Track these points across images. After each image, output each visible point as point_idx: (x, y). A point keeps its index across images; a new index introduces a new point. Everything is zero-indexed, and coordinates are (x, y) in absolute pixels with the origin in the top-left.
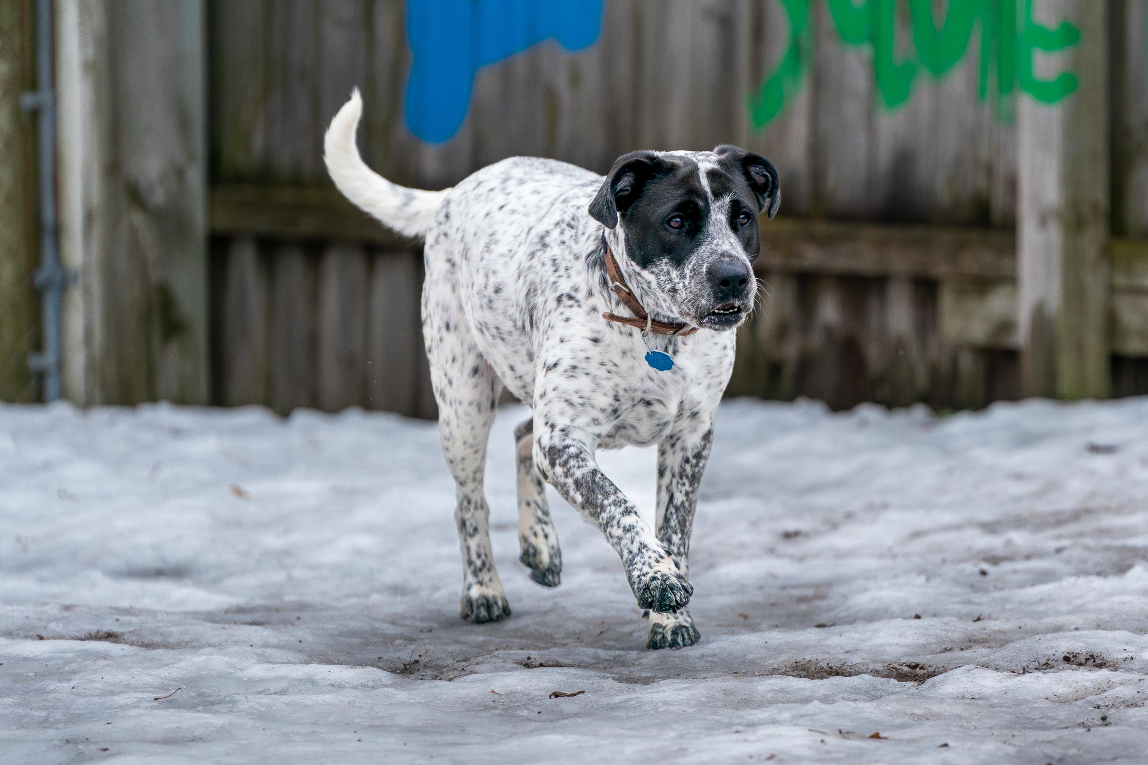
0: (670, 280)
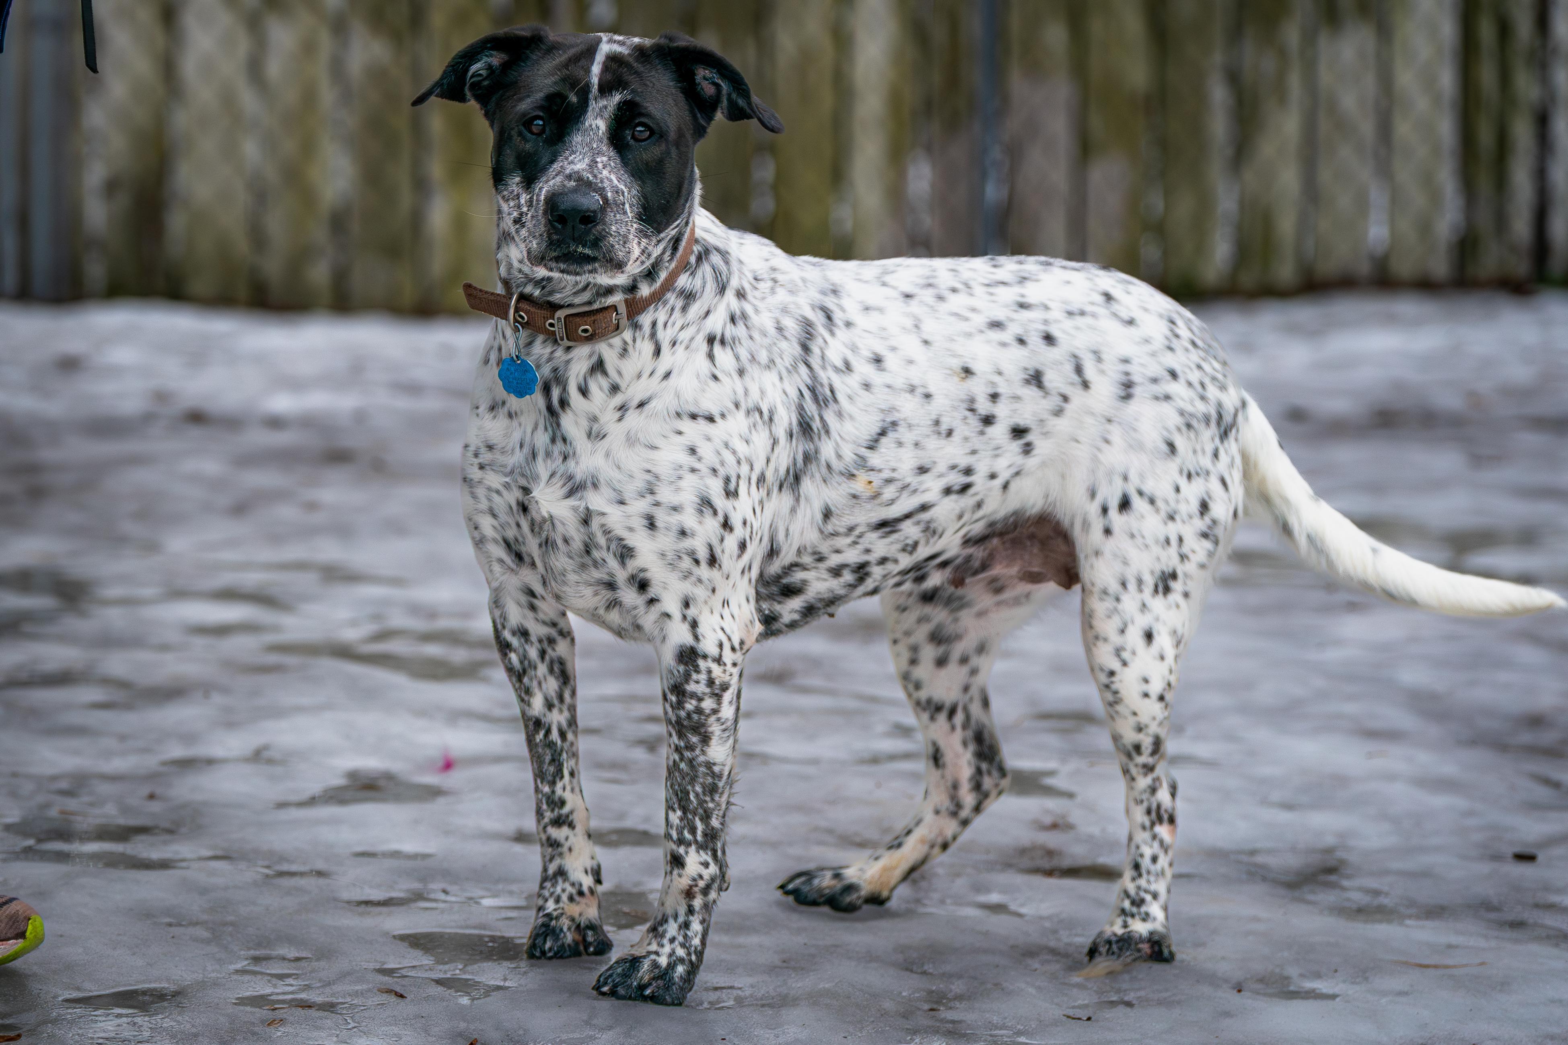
0: (519, 206)
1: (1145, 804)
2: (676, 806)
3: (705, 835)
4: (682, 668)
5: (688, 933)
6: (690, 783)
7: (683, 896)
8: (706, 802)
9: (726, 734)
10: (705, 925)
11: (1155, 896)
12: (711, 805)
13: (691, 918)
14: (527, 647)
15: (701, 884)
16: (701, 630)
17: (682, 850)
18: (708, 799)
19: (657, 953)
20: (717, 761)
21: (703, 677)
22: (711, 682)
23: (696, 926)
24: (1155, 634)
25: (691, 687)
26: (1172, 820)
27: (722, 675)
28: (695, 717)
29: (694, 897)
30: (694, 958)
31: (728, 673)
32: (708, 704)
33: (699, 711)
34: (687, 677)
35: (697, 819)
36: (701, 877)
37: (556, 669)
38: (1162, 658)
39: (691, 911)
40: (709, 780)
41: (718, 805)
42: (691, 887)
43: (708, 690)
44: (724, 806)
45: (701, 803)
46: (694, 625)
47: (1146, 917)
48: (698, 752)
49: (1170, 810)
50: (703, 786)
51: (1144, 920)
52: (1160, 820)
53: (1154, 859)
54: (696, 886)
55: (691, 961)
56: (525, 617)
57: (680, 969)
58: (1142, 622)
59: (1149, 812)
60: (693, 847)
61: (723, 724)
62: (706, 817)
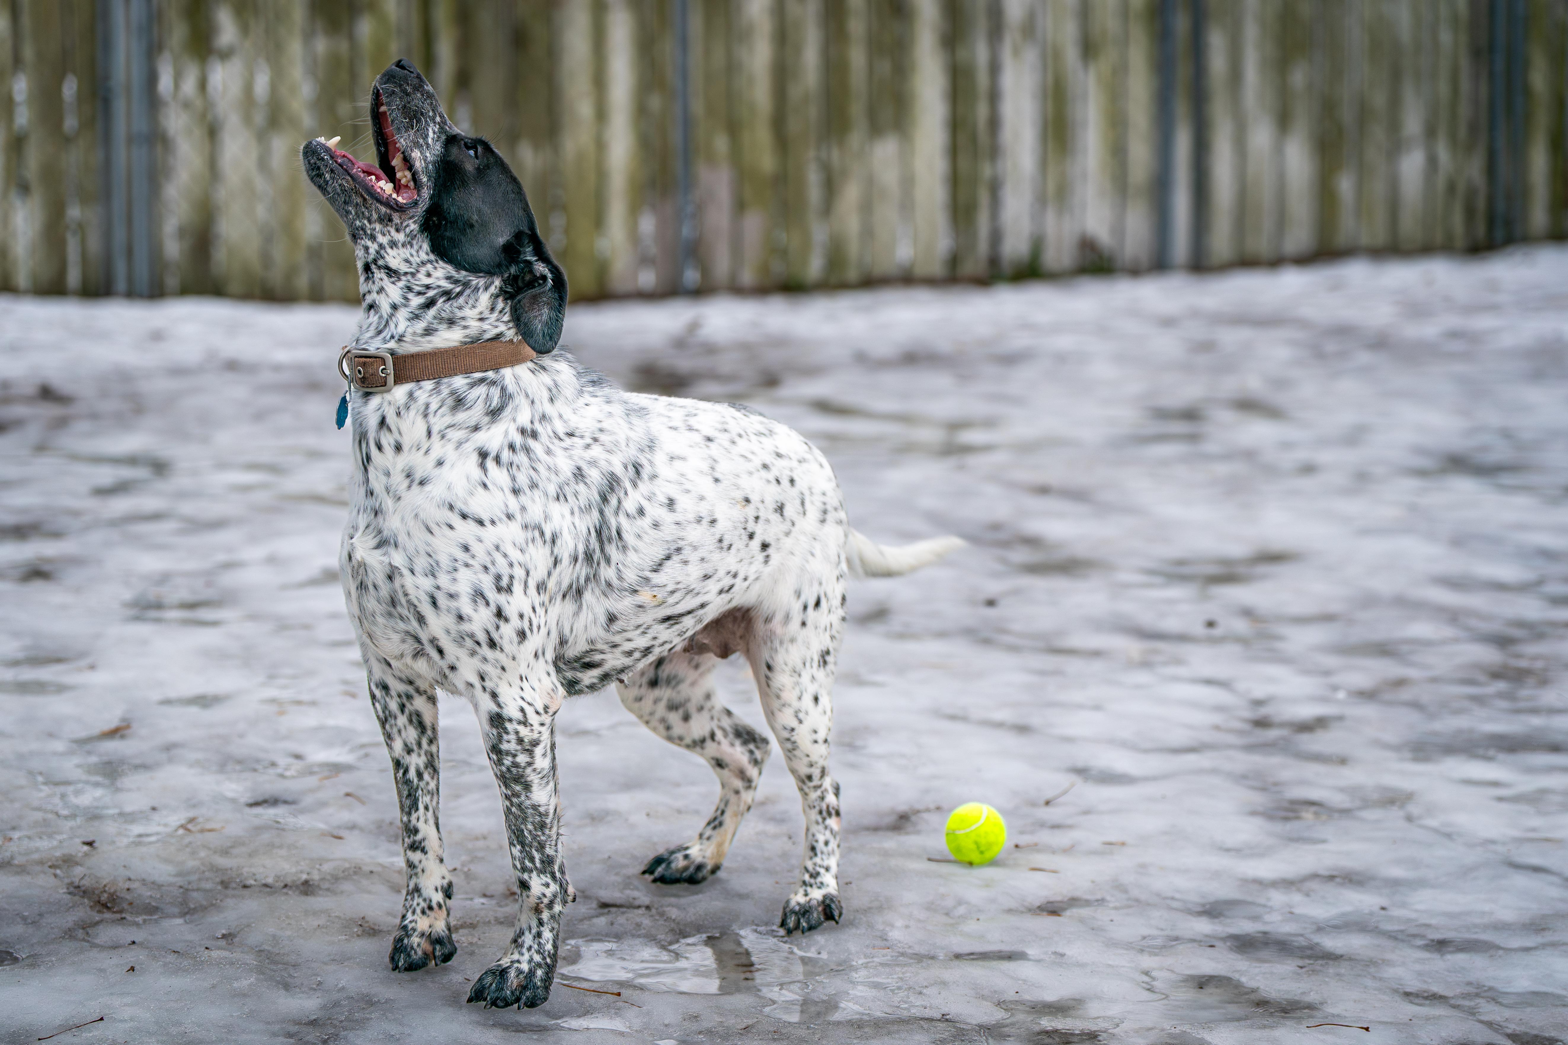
1: (818, 808)
2: (515, 842)
3: (542, 862)
4: (495, 731)
5: (541, 941)
6: (522, 823)
7: (533, 912)
8: (539, 836)
9: (545, 780)
10: (555, 932)
11: (827, 869)
12: (543, 838)
13: (542, 929)
14: (387, 699)
15: (546, 901)
16: (501, 699)
17: (526, 876)
18: (540, 833)
19: (518, 961)
20: (541, 803)
21: (512, 737)
22: (520, 741)
23: (547, 935)
24: (819, 697)
25: (504, 746)
26: (838, 814)
27: (530, 734)
28: (514, 770)
29: (542, 912)
30: (548, 960)
31: (536, 732)
32: (522, 759)
33: (516, 765)
34: (500, 738)
35: (533, 850)
36: (544, 895)
37: (414, 720)
38: (825, 712)
39: (541, 923)
40: (538, 819)
41: (550, 837)
42: (538, 904)
43: (519, 747)
44: (555, 837)
45: (535, 837)
46: (494, 695)
47: (821, 885)
48: (523, 798)
49: (836, 807)
50: (533, 823)
51: (819, 888)
52: (830, 814)
53: (826, 843)
54: (542, 903)
55: (546, 964)
56: (384, 672)
57: (539, 973)
58: (812, 689)
59: (821, 812)
60: (534, 874)
61: (539, 773)
62: (541, 847)
